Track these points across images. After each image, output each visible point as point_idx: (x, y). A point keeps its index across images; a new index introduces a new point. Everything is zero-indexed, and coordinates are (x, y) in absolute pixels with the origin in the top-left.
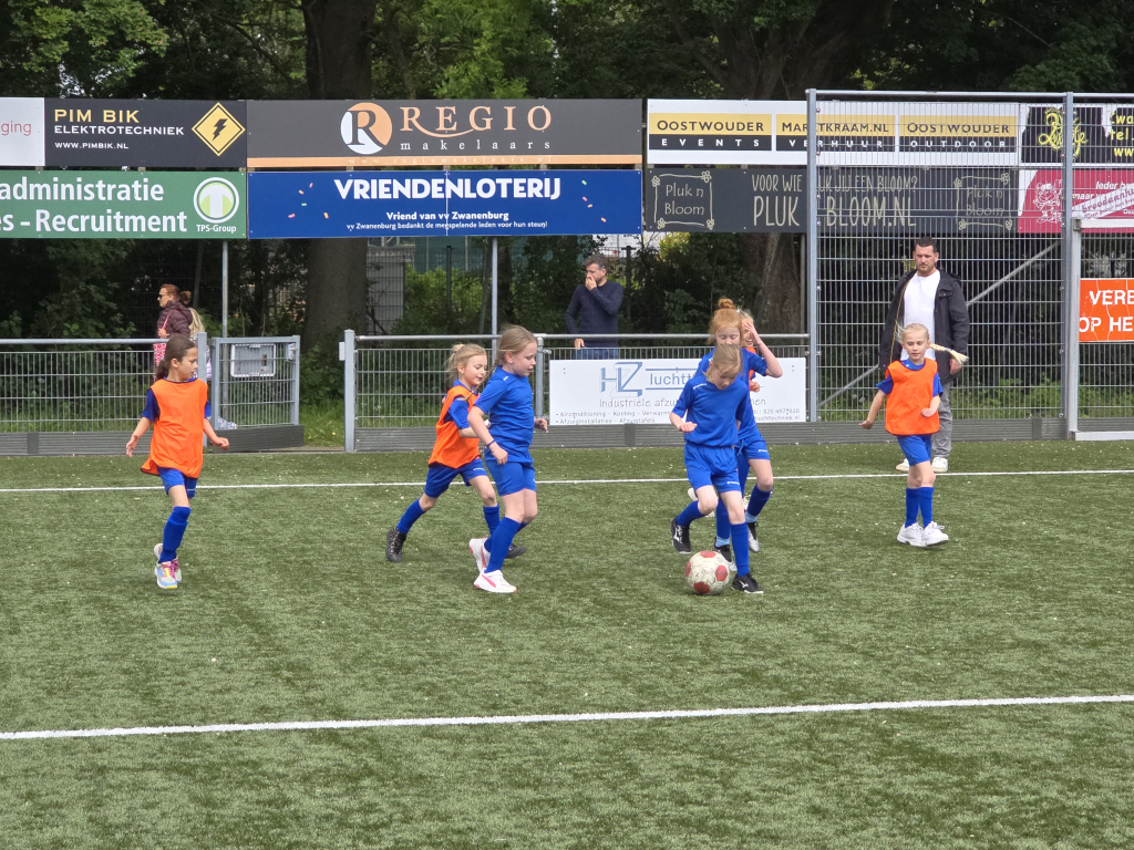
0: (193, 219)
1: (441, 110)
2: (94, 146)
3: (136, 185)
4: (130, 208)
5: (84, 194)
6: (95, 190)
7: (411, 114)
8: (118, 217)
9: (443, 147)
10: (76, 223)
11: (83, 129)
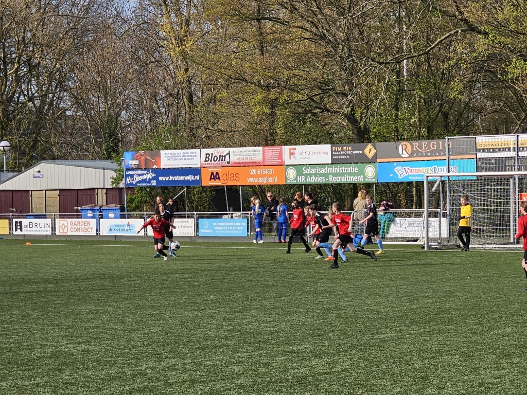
0: (365, 177)
1: (423, 143)
2: (342, 157)
3: (351, 168)
4: (350, 174)
5: (340, 171)
6: (342, 169)
7: (416, 144)
8: (348, 177)
9: (424, 155)
10: (338, 179)
11: (339, 153)
